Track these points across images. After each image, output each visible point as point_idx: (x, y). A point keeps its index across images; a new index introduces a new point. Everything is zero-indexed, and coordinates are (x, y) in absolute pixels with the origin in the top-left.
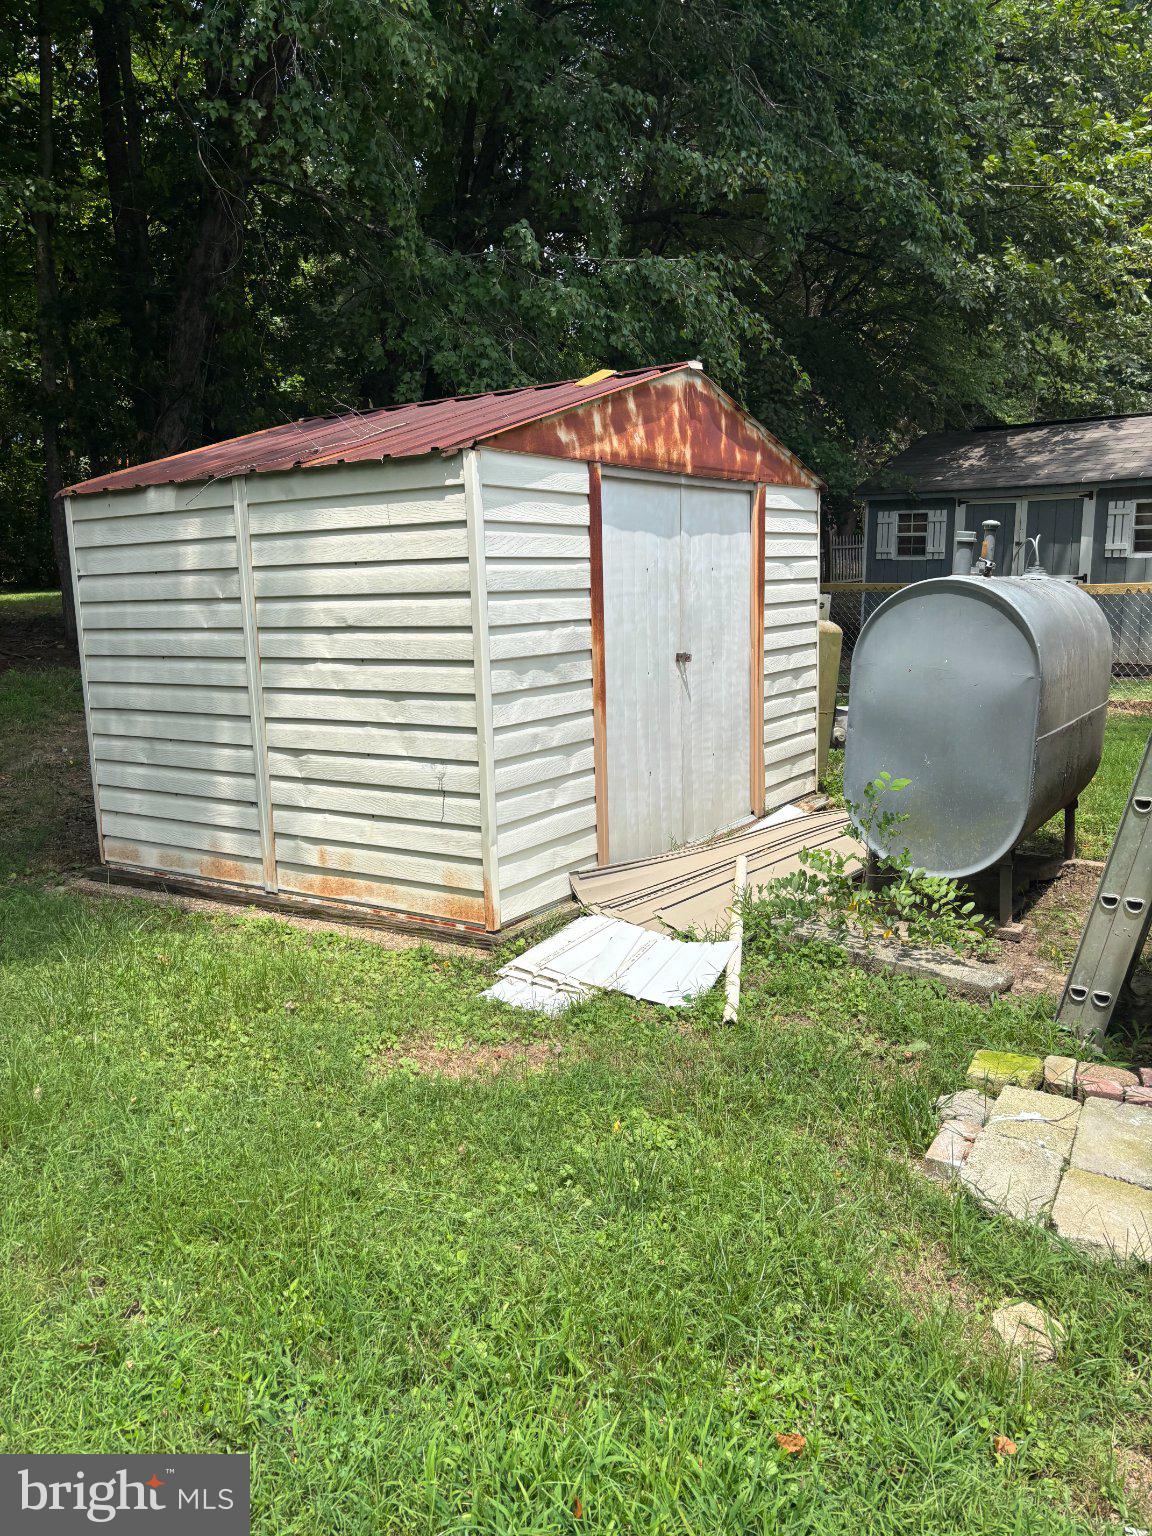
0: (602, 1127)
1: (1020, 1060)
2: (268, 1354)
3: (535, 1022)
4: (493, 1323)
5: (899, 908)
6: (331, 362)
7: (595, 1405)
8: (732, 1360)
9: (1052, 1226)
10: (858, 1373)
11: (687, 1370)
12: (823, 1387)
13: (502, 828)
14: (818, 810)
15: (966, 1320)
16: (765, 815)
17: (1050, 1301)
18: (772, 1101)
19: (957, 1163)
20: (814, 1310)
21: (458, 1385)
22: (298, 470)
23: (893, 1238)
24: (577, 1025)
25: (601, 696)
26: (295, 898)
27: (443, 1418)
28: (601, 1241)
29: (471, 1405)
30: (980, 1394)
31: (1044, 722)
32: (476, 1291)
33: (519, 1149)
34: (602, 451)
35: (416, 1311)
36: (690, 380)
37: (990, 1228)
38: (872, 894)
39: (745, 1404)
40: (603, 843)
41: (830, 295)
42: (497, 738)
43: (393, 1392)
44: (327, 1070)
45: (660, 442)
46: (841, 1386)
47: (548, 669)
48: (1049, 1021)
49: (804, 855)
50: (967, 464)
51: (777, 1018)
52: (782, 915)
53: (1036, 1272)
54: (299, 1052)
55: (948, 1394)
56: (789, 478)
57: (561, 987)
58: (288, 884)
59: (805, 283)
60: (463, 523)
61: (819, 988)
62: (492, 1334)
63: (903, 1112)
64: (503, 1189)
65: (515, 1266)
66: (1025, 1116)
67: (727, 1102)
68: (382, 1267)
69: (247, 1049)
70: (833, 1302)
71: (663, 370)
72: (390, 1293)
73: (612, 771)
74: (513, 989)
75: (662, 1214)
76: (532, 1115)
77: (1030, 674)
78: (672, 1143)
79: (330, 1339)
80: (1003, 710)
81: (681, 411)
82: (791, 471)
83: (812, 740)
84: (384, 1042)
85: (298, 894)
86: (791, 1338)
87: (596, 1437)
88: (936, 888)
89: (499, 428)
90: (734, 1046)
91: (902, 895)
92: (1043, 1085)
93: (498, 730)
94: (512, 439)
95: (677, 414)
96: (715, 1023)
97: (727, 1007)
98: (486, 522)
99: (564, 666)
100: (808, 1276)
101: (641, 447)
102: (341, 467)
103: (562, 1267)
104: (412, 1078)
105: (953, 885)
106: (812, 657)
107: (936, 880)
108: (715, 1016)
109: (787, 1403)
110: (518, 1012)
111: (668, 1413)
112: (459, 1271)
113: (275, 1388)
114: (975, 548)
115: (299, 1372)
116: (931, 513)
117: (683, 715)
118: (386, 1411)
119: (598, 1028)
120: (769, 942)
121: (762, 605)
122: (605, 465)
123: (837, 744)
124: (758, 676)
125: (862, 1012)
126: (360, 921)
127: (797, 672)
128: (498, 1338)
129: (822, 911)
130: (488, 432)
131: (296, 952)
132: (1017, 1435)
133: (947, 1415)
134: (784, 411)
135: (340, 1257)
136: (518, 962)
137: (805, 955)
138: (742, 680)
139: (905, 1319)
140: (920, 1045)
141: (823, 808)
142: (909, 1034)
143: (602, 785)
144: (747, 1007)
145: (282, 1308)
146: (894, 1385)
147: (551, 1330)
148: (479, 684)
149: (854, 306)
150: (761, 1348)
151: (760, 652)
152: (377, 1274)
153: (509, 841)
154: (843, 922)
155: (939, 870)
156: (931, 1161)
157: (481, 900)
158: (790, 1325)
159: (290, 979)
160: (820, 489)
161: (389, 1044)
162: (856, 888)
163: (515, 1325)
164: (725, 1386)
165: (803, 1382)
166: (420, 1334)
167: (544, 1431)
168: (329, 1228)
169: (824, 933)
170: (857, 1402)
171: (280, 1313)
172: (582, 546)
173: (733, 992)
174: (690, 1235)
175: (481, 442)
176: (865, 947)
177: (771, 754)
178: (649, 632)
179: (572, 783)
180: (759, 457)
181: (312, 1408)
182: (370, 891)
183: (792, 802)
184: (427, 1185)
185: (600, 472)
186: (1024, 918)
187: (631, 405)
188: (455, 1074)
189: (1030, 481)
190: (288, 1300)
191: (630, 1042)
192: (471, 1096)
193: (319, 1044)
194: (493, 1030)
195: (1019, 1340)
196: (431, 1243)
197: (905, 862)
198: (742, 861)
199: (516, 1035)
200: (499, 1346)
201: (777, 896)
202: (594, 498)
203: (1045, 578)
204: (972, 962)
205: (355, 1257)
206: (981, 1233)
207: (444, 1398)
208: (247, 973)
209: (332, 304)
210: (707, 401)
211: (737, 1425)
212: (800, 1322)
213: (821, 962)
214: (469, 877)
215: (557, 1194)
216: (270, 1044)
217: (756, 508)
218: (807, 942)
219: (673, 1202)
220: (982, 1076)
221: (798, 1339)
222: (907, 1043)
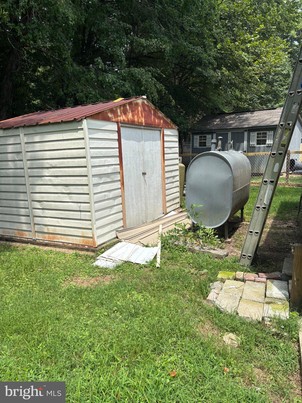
0: (124, 297)
1: (230, 273)
2: (34, 363)
3: (107, 271)
4: (95, 350)
5: (200, 236)
6: (48, 96)
7: (122, 369)
8: (158, 354)
9: (237, 314)
10: (190, 354)
11: (146, 357)
12: (181, 359)
13: (97, 220)
14: (180, 212)
15: (217, 339)
16: (167, 214)
17: (237, 332)
18: (169, 287)
19: (214, 300)
20: (179, 339)
21: (86, 367)
22: (37, 125)
23: (199, 320)
24: (118, 271)
25: (123, 184)
26: (41, 241)
27: (82, 376)
28: (124, 326)
29: (89, 372)
30: (220, 357)
31: (234, 187)
32: (91, 342)
33: (102, 304)
34: (120, 119)
35: (74, 349)
36: (143, 101)
37: (222, 315)
38: (193, 233)
39: (161, 365)
40: (125, 222)
41: (181, 79)
42: (95, 196)
43: (68, 370)
44: (50, 286)
45: (136, 117)
46: (186, 358)
47: (108, 177)
48: (237, 263)
49: (176, 224)
50: (215, 123)
51: (170, 266)
52: (171, 239)
53: (233, 325)
54: (42, 282)
55: (212, 358)
56: (170, 127)
57: (114, 261)
58: (39, 237)
59: (174, 76)
60: (83, 139)
61: (180, 258)
62: (95, 353)
63: (201, 288)
64: (98, 315)
65: (101, 335)
66: (231, 287)
67: (157, 288)
68: (65, 338)
69: (28, 282)
70: (184, 337)
71: (136, 98)
72: (67, 344)
73: (126, 204)
74: (101, 262)
75: (140, 318)
76: (106, 295)
77: (231, 176)
78: (143, 300)
79: (51, 358)
80: (224, 185)
81: (141, 109)
82: (170, 125)
83: (178, 194)
84: (66, 278)
85: (41, 240)
86: (173, 347)
87: (123, 377)
88: (208, 231)
89: (92, 113)
90: (158, 274)
91: (200, 233)
92: (236, 279)
93: (95, 194)
94: (96, 116)
95: (140, 110)
96: (154, 268)
97: (157, 264)
98: (89, 138)
99: (112, 176)
100: (177, 331)
101: (131, 118)
102: (49, 124)
103: (114, 334)
104: (74, 287)
105: (213, 230)
106: (177, 173)
107: (209, 229)
108: (154, 266)
109: (172, 364)
110: (102, 268)
111: (141, 369)
112: (86, 337)
113: (36, 372)
114: (216, 144)
115: (43, 367)
116: (207, 136)
117: (145, 188)
118: (66, 376)
119: (124, 271)
120: (168, 246)
121: (164, 160)
122: (121, 123)
123: (184, 195)
124: (164, 178)
125: (191, 263)
126: (59, 247)
127: (174, 177)
128: (97, 354)
129: (181, 238)
130: (89, 114)
131: (41, 255)
132: (229, 367)
133: (212, 363)
134: (170, 109)
135: (53, 336)
136: (103, 255)
137: (177, 249)
138: (160, 179)
139: (201, 340)
140: (205, 271)
141: (182, 212)
142: (203, 268)
143: (124, 207)
144: (162, 263)
145: (37, 351)
146: (199, 357)
147: (111, 351)
148: (89, 182)
149: (187, 82)
150: (165, 350)
151: (164, 172)
152: (63, 340)
153: (99, 223)
154: (186, 240)
155: (210, 226)
156: (208, 300)
157: (92, 239)
158: (173, 344)
159: (40, 263)
160: (178, 130)
161: (67, 279)
162: (189, 231)
163: (101, 350)
164: (156, 361)
165: (176, 358)
166: (75, 355)
167: (109, 377)
168: (50, 329)
169: (181, 243)
170: (190, 362)
171: (37, 352)
172: (116, 144)
173: (158, 260)
174: (147, 323)
175: (88, 117)
176: (192, 246)
177: (168, 198)
178: (135, 167)
179: (116, 207)
180: (162, 121)
181: (46, 377)
182: (61, 238)
183: (174, 210)
184: (77, 315)
185: (120, 125)
186: (231, 237)
187: (128, 107)
188: (85, 285)
189: (231, 127)
190: (39, 349)
191: (132, 274)
192: (89, 291)
193: (48, 279)
194: (95, 273)
195: (229, 343)
196: (79, 330)
197: (201, 225)
198: (161, 226)
199: (102, 274)
200: (97, 356)
201: (169, 235)
202: (119, 132)
203: (234, 151)
204: (219, 249)
205: (57, 336)
206: (220, 317)
207: (82, 371)
208: (27, 262)
209: (48, 80)
210: (148, 106)
211: (159, 371)
212: (176, 342)
213: (181, 251)
214: (88, 233)
215: (112, 315)
216: (34, 280)
217: (162, 135)
218: (177, 246)
219: (143, 315)
220: (220, 277)
221: (175, 347)
222: (202, 270)
